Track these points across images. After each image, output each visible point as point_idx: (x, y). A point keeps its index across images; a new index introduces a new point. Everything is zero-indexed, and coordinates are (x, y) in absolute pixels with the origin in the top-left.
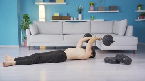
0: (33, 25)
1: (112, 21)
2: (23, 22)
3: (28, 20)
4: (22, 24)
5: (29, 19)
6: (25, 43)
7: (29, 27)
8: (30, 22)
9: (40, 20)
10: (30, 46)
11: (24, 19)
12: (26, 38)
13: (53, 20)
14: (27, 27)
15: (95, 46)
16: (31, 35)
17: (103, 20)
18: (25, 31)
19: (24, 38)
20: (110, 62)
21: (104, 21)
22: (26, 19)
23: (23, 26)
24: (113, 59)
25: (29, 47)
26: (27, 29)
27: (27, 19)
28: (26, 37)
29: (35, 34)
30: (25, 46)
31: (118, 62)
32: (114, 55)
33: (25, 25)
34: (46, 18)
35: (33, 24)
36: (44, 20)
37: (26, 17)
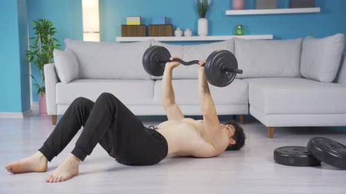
0: (66, 50)
1: (298, 41)
2: (34, 43)
3: (49, 37)
4: (33, 50)
5: (52, 33)
6: (40, 104)
7: (53, 57)
8: (55, 43)
9: (87, 38)
10: (55, 114)
11: (37, 33)
12: (45, 92)
13: (123, 36)
14: (46, 59)
15: (247, 113)
16: (59, 81)
17: (271, 37)
18: (41, 71)
19: (38, 89)
20: (292, 161)
21: (275, 38)
22: (43, 35)
23: (36, 57)
24: (300, 152)
25: (53, 116)
26: (46, 62)
27: (46, 34)
28: (44, 88)
29: (69, 80)
30: (41, 113)
31: (313, 161)
32: (303, 142)
33: (40, 52)
34: (103, 32)
35: (63, 49)
36: (96, 38)
37: (44, 30)
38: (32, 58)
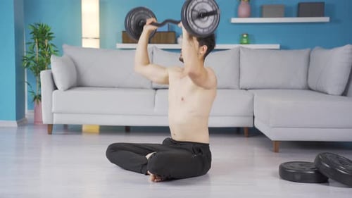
0: (64, 56)
1: (305, 52)
2: (31, 48)
3: (47, 42)
4: (29, 56)
5: (50, 38)
6: (35, 112)
7: (50, 63)
8: (53, 49)
9: (86, 44)
10: (51, 123)
11: (34, 38)
12: (40, 99)
14: (42, 65)
15: (252, 126)
16: (55, 88)
17: (278, 46)
18: (37, 77)
19: (33, 96)
20: (298, 177)
21: (282, 48)
22: (40, 40)
23: (32, 63)
24: (307, 169)
25: (49, 125)
26: (43, 69)
27: (44, 40)
28: (40, 96)
29: (67, 87)
30: (36, 122)
31: (321, 178)
32: (310, 158)
33: (37, 58)
34: (102, 38)
35: (61, 55)
37: (42, 35)
38: (28, 64)
